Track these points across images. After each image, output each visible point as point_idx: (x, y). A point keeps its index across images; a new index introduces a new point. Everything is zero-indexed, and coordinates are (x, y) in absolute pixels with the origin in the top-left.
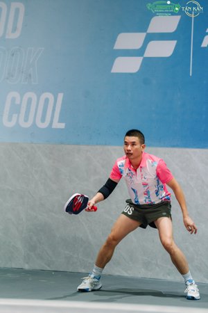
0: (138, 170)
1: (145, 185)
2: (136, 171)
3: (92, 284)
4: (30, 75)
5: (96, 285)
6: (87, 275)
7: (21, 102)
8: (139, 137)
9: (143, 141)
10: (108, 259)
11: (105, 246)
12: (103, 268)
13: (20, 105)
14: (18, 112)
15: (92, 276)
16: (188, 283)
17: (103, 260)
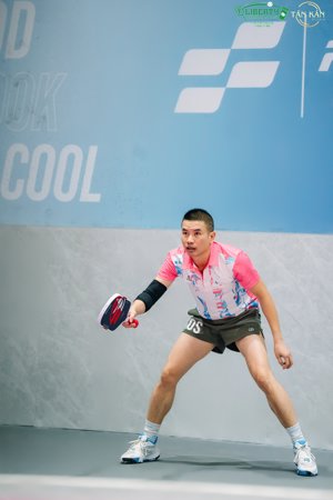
0: (206, 271)
1: (218, 292)
2: (202, 272)
3: (143, 450)
4: (44, 118)
5: (150, 453)
6: (136, 436)
7: (30, 161)
8: (206, 222)
9: (211, 227)
10: (167, 409)
11: (160, 387)
12: (160, 423)
13: (28, 166)
14: (26, 177)
15: (144, 438)
16: (298, 446)
17: (159, 411)
